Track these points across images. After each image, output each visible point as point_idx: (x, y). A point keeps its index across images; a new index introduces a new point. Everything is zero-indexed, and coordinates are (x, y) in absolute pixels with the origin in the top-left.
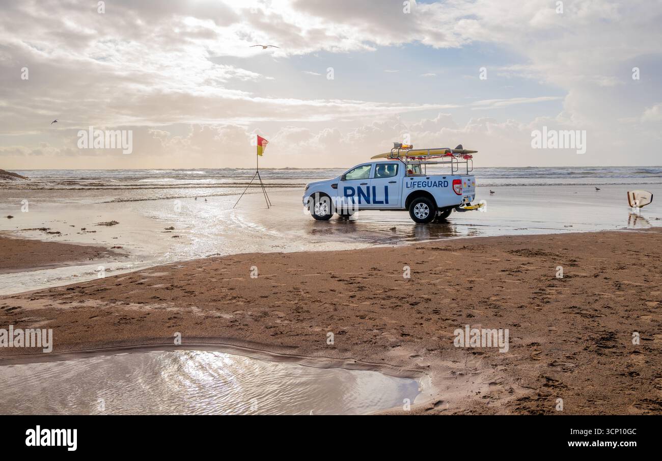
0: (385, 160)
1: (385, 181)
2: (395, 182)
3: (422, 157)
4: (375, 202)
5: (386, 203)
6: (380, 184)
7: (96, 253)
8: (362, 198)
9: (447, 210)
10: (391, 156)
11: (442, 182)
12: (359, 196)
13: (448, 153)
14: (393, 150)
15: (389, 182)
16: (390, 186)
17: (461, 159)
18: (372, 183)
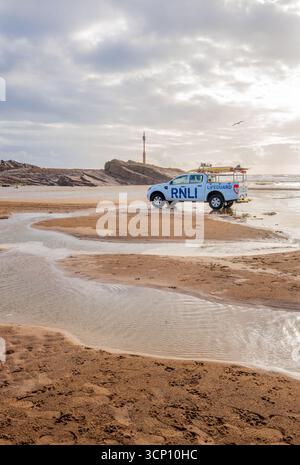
0: (196, 173)
1: (195, 186)
3: (217, 171)
6: (192, 187)
7: (266, 234)
9: (230, 203)
10: (199, 171)
11: (228, 187)
13: (231, 170)
17: (239, 173)
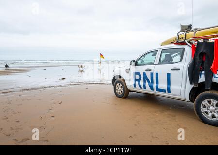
2: (179, 70)
4: (158, 89)
5: (168, 92)
8: (147, 84)
12: (145, 82)
14: (180, 34)
15: (172, 70)
16: (173, 74)
18: (156, 69)
